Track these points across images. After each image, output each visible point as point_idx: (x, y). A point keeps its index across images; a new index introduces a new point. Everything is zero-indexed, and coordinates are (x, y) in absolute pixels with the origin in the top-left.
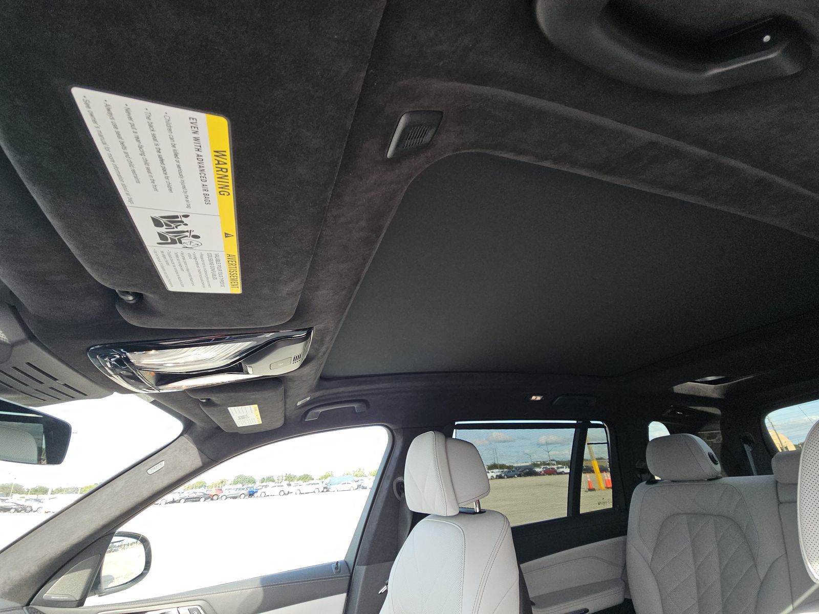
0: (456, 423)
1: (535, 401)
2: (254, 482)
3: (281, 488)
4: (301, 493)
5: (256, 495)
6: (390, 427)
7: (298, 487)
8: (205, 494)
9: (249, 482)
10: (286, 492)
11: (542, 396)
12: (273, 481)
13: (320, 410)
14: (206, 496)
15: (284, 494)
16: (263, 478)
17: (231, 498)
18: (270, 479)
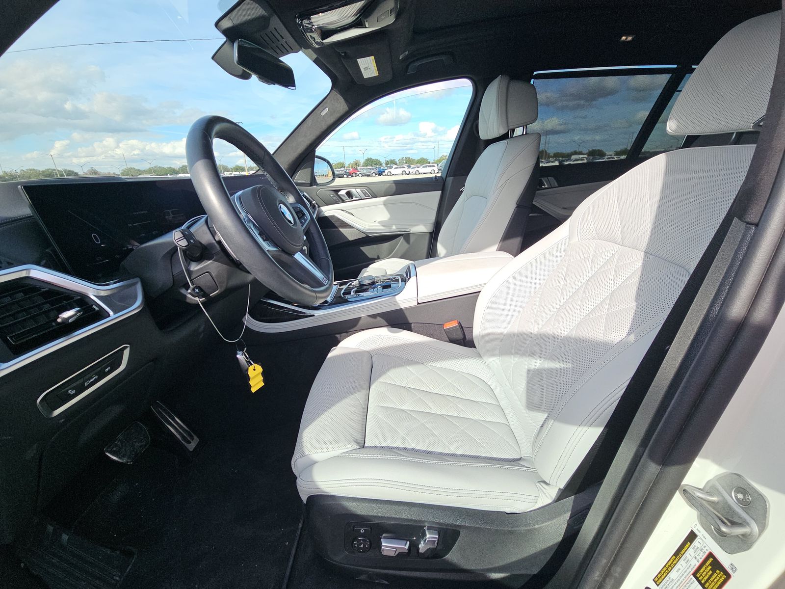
0: (535, 73)
1: (625, 42)
2: (381, 165)
3: (404, 169)
4: (420, 174)
5: (384, 174)
6: (474, 78)
7: (417, 169)
8: (346, 172)
9: (376, 164)
10: (407, 172)
11: (634, 36)
12: (396, 164)
13: (417, 64)
14: (348, 174)
15: (406, 174)
16: (388, 161)
17: (365, 175)
18: (393, 162)
